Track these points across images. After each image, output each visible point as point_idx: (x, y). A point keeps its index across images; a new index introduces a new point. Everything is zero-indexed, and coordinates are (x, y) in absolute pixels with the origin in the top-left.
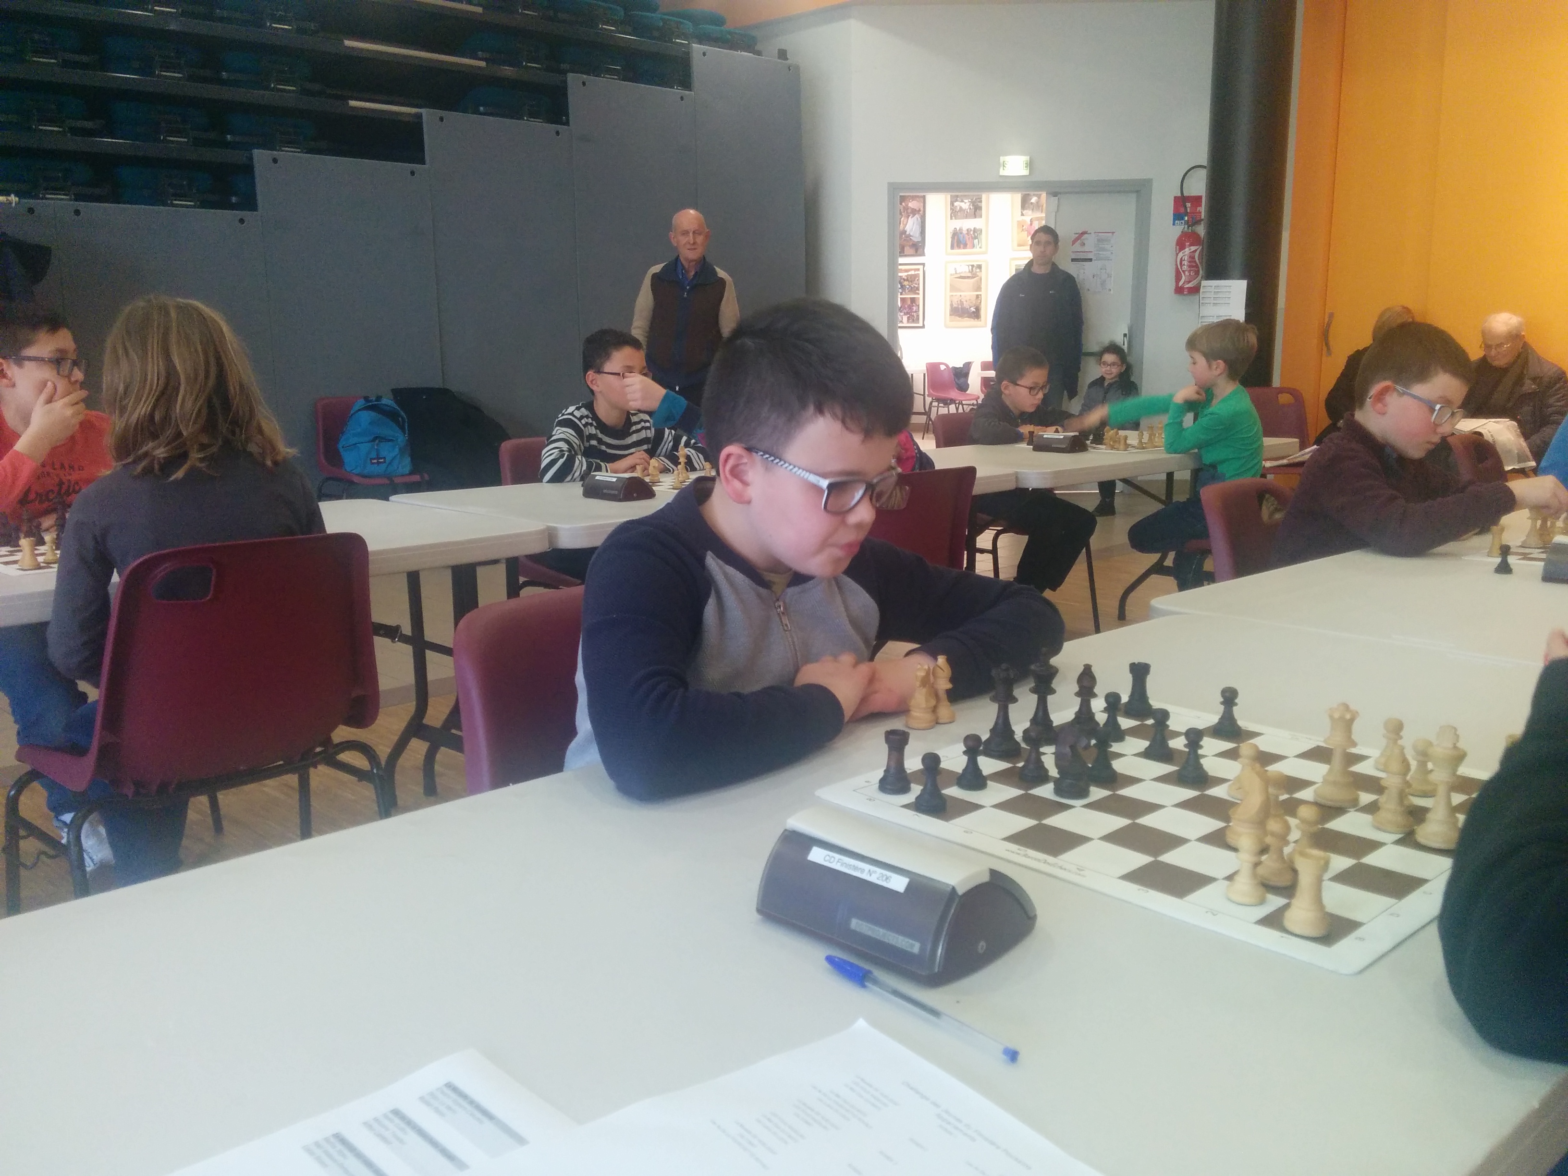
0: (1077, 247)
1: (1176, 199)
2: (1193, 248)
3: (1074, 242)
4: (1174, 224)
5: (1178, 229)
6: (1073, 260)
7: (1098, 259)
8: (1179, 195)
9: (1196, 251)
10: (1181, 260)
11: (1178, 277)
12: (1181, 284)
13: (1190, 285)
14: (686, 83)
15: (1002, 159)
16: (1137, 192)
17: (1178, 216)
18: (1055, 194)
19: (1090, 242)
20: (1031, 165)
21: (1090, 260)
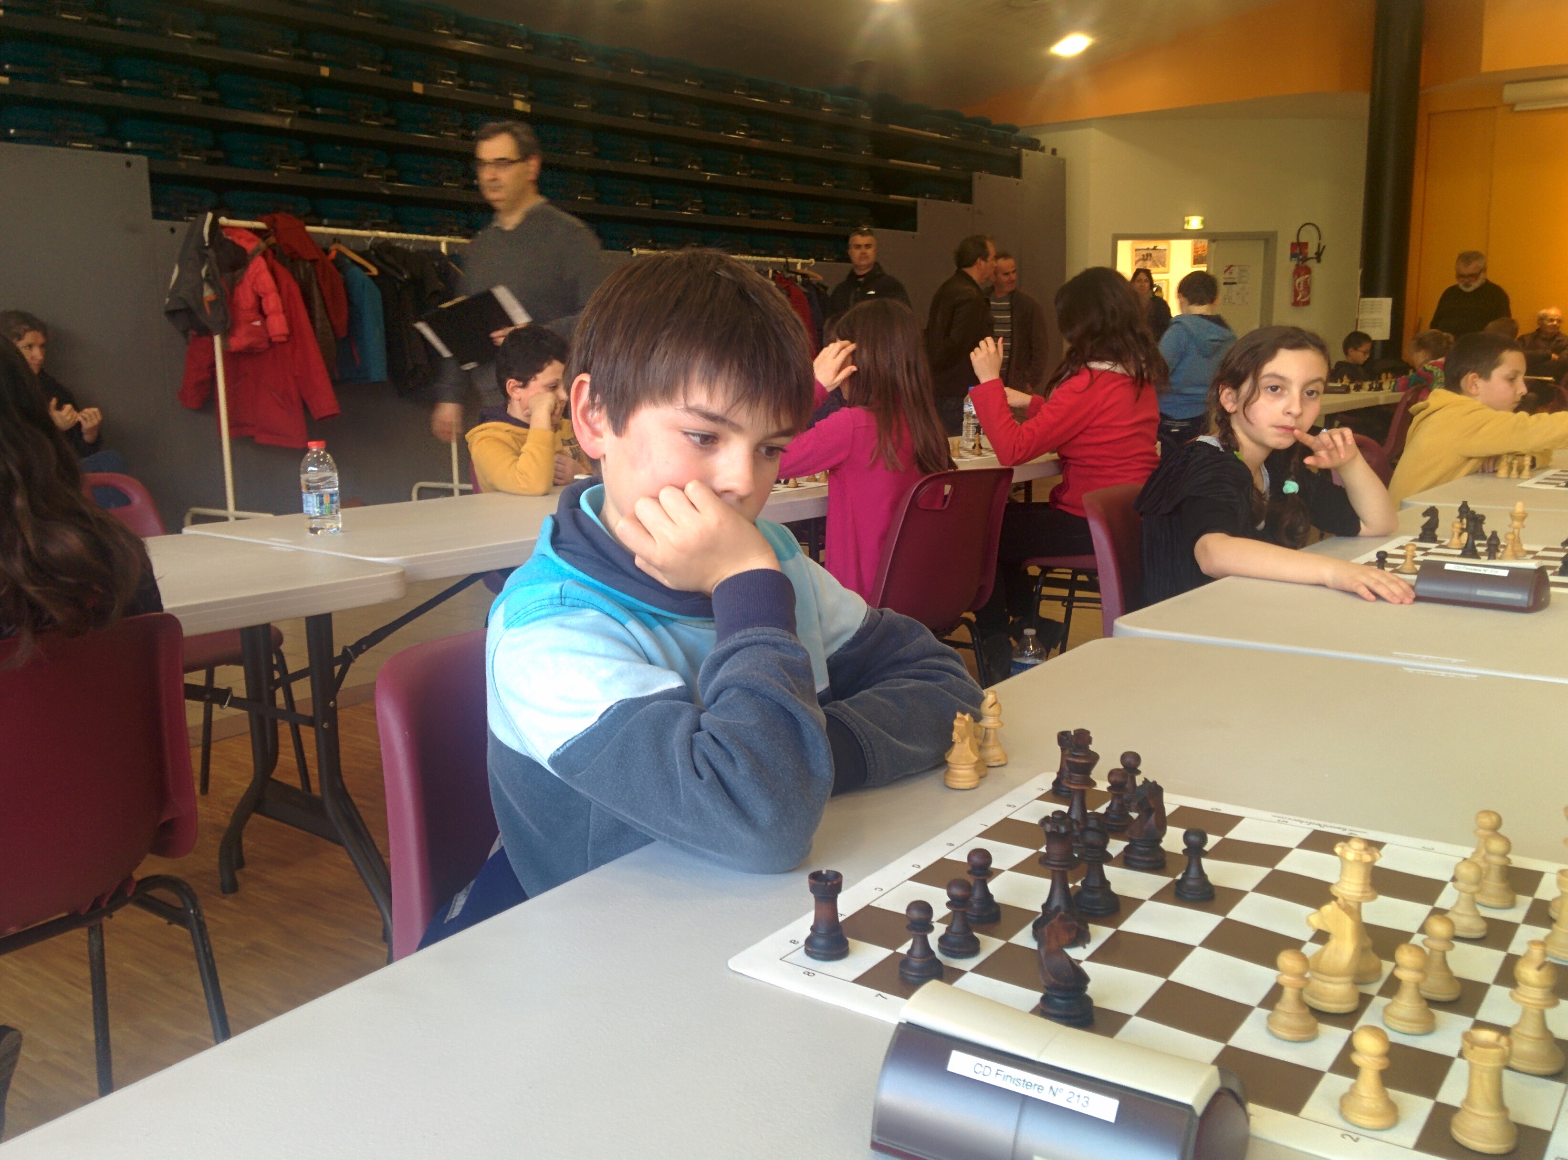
0: (1227, 275)
1: (1293, 245)
2: (1307, 276)
3: (1225, 272)
4: (1291, 260)
5: (1292, 265)
6: (1225, 283)
7: (1240, 283)
8: (1295, 241)
9: (1307, 278)
10: (1299, 284)
11: (1296, 294)
12: (1299, 298)
13: (1303, 300)
14: (1018, 175)
15: (1186, 219)
16: (1267, 241)
17: (1293, 255)
18: (1214, 241)
19: (1235, 271)
20: (1203, 222)
21: (1235, 283)
